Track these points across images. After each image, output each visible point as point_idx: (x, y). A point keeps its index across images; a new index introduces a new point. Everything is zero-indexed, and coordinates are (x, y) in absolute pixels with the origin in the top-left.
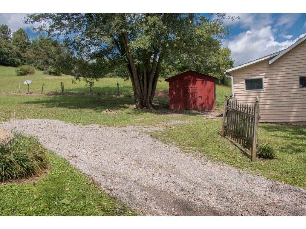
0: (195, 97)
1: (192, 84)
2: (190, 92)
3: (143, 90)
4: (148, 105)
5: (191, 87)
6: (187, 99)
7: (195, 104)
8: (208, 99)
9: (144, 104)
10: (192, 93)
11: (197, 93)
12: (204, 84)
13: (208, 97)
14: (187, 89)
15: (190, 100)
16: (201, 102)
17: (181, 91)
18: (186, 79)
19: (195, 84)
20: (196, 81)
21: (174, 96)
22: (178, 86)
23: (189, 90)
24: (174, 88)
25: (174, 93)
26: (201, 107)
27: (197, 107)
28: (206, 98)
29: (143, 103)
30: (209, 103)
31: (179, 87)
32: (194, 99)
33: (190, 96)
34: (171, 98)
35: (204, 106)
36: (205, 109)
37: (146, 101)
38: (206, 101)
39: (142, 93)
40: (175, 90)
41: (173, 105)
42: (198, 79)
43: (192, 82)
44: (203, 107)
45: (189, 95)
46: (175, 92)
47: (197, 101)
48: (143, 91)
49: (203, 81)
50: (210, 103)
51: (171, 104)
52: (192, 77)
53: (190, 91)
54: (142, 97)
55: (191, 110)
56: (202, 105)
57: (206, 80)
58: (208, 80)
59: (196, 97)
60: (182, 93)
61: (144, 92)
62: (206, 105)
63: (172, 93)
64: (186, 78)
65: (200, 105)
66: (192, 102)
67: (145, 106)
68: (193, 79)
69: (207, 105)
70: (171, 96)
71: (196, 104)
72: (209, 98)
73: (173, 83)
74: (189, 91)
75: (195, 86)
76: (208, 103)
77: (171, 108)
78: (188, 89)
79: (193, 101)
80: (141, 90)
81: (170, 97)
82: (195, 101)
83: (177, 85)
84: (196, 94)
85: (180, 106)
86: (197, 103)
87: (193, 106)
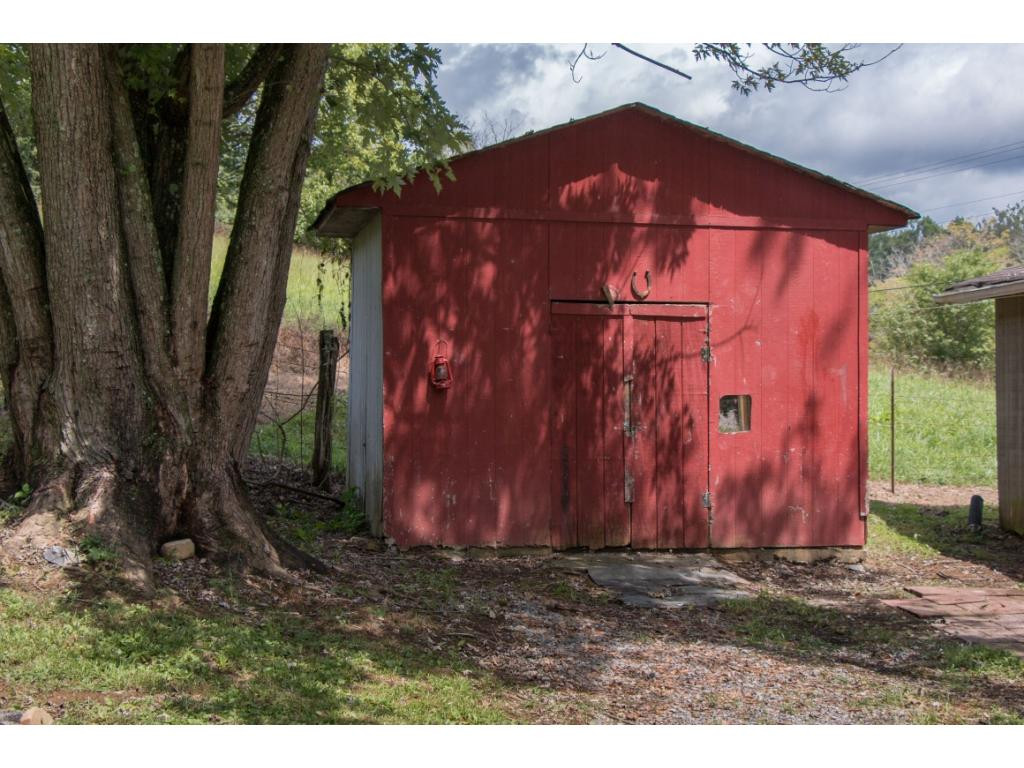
0: (677, 405)
1: (644, 262)
2: (628, 344)
3: (153, 307)
4: (221, 519)
5: (640, 300)
6: (585, 423)
7: (670, 487)
8: (809, 428)
9: (169, 510)
10: (645, 364)
11: (696, 364)
12: (774, 266)
13: (812, 405)
14: (587, 309)
15: (623, 441)
16: (741, 465)
17: (527, 329)
18: (576, 202)
19: (678, 260)
20: (689, 228)
21: (436, 392)
22: (489, 271)
23: (613, 325)
24: (441, 290)
25: (441, 350)
26: (741, 512)
27: (698, 522)
28: (797, 414)
29: (162, 489)
30: (826, 470)
31: (496, 283)
32: (665, 429)
33: (624, 391)
34: (405, 414)
35: (769, 499)
36: (785, 540)
37: (192, 458)
38: (794, 450)
39: (140, 351)
40: (452, 321)
41: (424, 493)
42: (713, 215)
43: (648, 238)
44: (758, 507)
45: (614, 380)
46: (459, 338)
47: (700, 455)
48: (155, 325)
49: (764, 234)
50: (835, 467)
51: (401, 481)
52: (651, 185)
53: (627, 338)
54: (139, 412)
55: (631, 549)
56: (746, 488)
57: (799, 231)
58: (816, 233)
59: (686, 409)
60: (531, 356)
61: (169, 340)
62: (790, 499)
63: (423, 348)
64: (580, 187)
65: (729, 487)
66: (640, 453)
67: (187, 526)
68: (661, 203)
69: (803, 493)
70: (400, 386)
71: (681, 481)
72: (824, 419)
73: (435, 239)
74: (608, 338)
75: (672, 288)
76: (812, 474)
77: (404, 534)
78: (602, 320)
79: (658, 447)
80: (135, 310)
81: (397, 399)
82: (673, 452)
83: (475, 264)
84: (688, 377)
85: (504, 507)
86: (692, 468)
87: (651, 501)
